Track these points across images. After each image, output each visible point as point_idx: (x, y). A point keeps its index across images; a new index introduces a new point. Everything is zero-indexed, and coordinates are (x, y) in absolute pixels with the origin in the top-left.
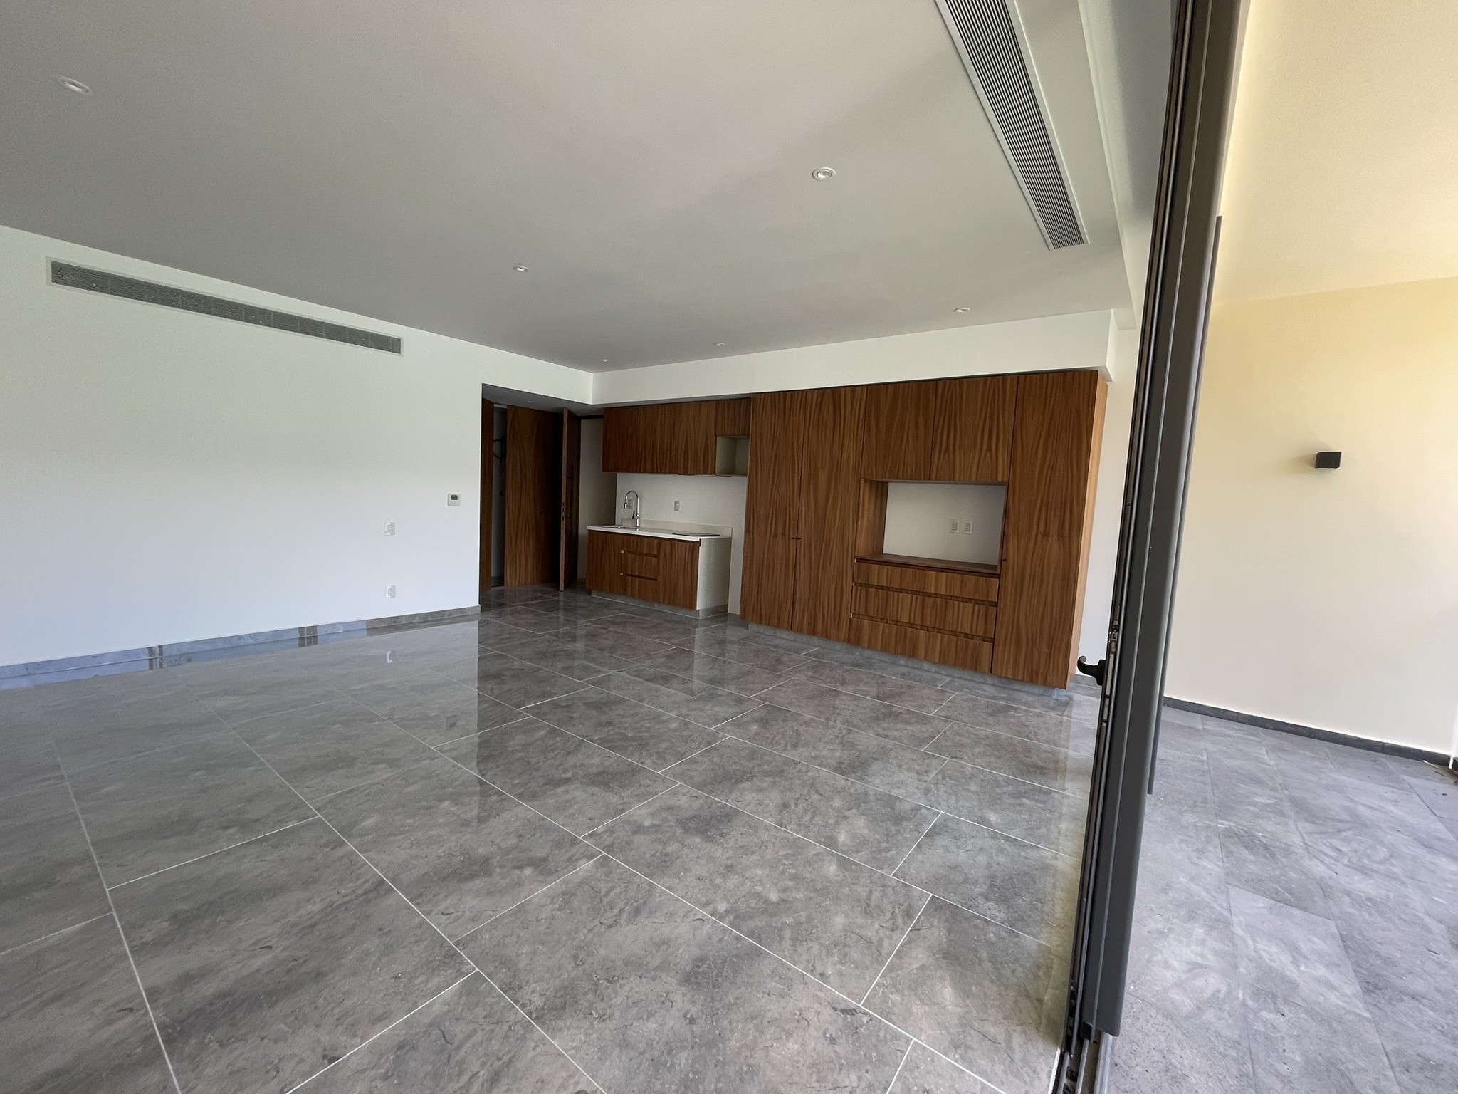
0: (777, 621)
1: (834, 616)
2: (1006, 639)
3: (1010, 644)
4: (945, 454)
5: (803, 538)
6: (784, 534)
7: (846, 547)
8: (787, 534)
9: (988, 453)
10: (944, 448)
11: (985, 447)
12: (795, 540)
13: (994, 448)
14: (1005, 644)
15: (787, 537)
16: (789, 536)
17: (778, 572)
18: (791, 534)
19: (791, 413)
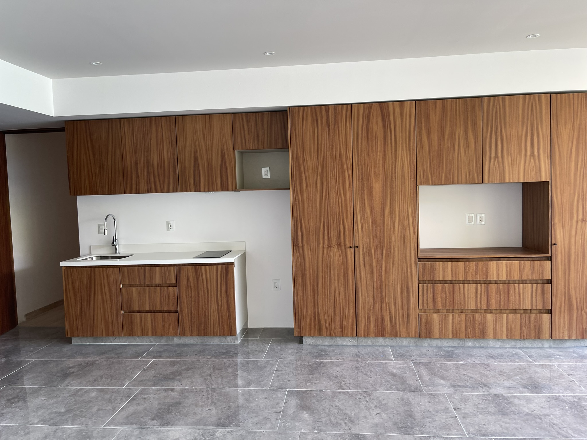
0: (340, 330)
1: (403, 315)
2: (560, 308)
3: (564, 312)
4: (495, 160)
5: (361, 246)
6: (339, 244)
7: (408, 249)
8: (343, 243)
9: (532, 158)
10: (493, 155)
11: (529, 153)
12: (352, 250)
13: (536, 153)
14: (560, 312)
15: (343, 247)
16: (345, 245)
17: (337, 282)
18: (347, 242)
19: (336, 127)
